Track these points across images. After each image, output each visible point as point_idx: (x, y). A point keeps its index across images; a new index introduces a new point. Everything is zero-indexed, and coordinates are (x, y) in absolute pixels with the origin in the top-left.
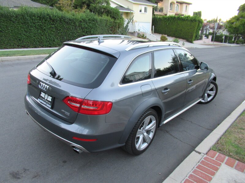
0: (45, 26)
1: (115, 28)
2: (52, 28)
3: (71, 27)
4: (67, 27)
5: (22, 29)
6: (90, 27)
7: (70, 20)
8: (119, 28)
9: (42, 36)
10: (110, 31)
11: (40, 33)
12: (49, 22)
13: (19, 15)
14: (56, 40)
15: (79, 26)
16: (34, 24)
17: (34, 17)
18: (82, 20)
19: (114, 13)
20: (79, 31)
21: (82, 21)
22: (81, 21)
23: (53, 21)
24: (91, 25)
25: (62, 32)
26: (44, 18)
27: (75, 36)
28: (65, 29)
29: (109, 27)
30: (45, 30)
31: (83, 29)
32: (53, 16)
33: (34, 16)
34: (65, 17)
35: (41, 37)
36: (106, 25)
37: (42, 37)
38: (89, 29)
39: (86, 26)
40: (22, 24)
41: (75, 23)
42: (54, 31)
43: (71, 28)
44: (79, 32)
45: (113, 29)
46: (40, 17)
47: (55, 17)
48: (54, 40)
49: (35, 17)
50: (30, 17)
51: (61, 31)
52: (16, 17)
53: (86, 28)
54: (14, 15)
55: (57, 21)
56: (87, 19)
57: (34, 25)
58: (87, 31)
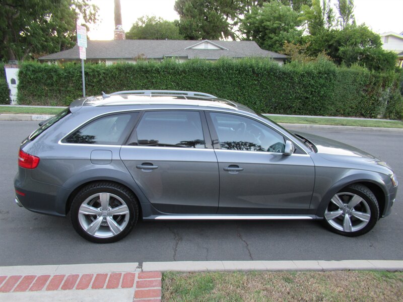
0: (245, 83)
1: (376, 87)
2: (256, 85)
3: (284, 84)
4: (278, 84)
5: (214, 87)
6: (320, 85)
7: (284, 73)
8: (384, 86)
9: (239, 96)
10: (362, 92)
11: (237, 92)
12: (251, 77)
13: (213, 68)
14: (258, 102)
15: (299, 83)
16: (230, 79)
17: (231, 71)
18: (306, 73)
19: (379, 60)
20: (299, 91)
21: (305, 74)
22: (303, 76)
23: (258, 75)
24: (322, 81)
25: (269, 92)
26: (244, 71)
27: (291, 97)
28: (275, 87)
29: (361, 84)
30: (244, 87)
31: (305, 88)
32: (258, 68)
33: (232, 69)
34: (276, 70)
35: (238, 98)
36: (355, 80)
37: (239, 97)
38: (317, 87)
39: (312, 82)
40: (216, 79)
41: (292, 78)
42: (257, 90)
43: (286, 87)
44: (298, 92)
45: (370, 90)
46: (240, 71)
47: (261, 69)
48: (255, 103)
50: (227, 71)
51: (268, 90)
52: (210, 71)
53: (312, 86)
54: (207, 69)
55: (263, 76)
56: (315, 72)
57: (230, 81)
58: (312, 92)
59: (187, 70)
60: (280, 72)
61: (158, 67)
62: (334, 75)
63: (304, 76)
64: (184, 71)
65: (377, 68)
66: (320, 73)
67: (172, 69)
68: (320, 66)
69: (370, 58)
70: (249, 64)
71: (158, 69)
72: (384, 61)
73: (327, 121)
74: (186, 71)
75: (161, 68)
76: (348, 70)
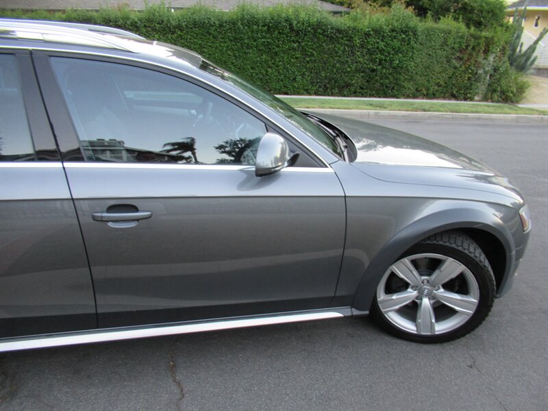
0: (278, 46)
1: (474, 53)
2: (294, 49)
3: (339, 49)
4: (329, 49)
5: (229, 52)
6: (394, 49)
7: (339, 31)
8: (486, 52)
9: (270, 67)
10: (454, 61)
11: (266, 61)
12: (287, 36)
13: (226, 22)
14: (299, 78)
15: (362, 46)
16: (255, 41)
17: (255, 27)
18: (373, 30)
19: (482, 12)
20: (361, 60)
21: (371, 33)
22: (367, 35)
23: (297, 33)
24: (396, 43)
25: (315, 61)
26: (276, 27)
27: (349, 69)
28: (325, 53)
29: (453, 48)
30: (276, 54)
31: (371, 54)
32: (298, 22)
33: (257, 23)
34: (326, 25)
35: (267, 72)
36: (445, 43)
37: (269, 70)
38: (389, 53)
39: (382, 45)
40: (231, 40)
41: (351, 39)
42: (297, 58)
43: (341, 52)
44: (360, 62)
45: (466, 57)
46: (269, 26)
47: (303, 24)
48: (295, 79)
49: (258, 26)
50: (249, 27)
51: (313, 59)
52: (221, 26)
53: (382, 51)
54: (217, 23)
55: (306, 35)
56: (387, 29)
57: (255, 43)
58: (381, 60)
59: (183, 24)
60: (332, 29)
61: (136, 20)
62: (415, 34)
63: (370, 35)
64: (179, 27)
65: (478, 24)
66: (393, 31)
67: (159, 23)
68: (393, 19)
69: (469, 8)
70: (284, 15)
71: (136, 23)
72: (489, 12)
73: (402, 104)
74: (182, 26)
75: (140, 20)
76: (436, 26)
